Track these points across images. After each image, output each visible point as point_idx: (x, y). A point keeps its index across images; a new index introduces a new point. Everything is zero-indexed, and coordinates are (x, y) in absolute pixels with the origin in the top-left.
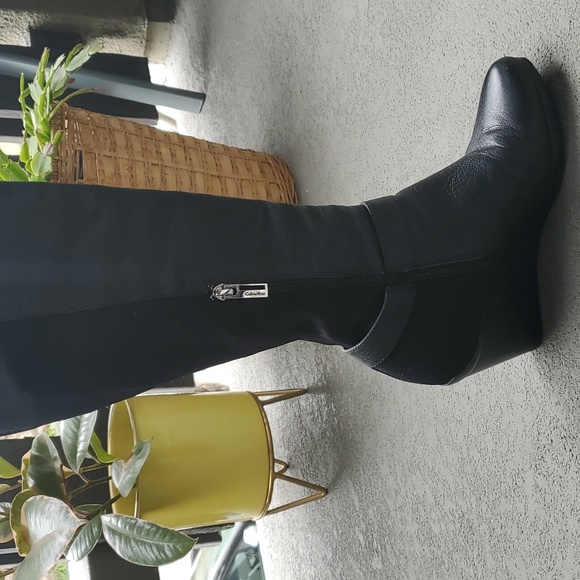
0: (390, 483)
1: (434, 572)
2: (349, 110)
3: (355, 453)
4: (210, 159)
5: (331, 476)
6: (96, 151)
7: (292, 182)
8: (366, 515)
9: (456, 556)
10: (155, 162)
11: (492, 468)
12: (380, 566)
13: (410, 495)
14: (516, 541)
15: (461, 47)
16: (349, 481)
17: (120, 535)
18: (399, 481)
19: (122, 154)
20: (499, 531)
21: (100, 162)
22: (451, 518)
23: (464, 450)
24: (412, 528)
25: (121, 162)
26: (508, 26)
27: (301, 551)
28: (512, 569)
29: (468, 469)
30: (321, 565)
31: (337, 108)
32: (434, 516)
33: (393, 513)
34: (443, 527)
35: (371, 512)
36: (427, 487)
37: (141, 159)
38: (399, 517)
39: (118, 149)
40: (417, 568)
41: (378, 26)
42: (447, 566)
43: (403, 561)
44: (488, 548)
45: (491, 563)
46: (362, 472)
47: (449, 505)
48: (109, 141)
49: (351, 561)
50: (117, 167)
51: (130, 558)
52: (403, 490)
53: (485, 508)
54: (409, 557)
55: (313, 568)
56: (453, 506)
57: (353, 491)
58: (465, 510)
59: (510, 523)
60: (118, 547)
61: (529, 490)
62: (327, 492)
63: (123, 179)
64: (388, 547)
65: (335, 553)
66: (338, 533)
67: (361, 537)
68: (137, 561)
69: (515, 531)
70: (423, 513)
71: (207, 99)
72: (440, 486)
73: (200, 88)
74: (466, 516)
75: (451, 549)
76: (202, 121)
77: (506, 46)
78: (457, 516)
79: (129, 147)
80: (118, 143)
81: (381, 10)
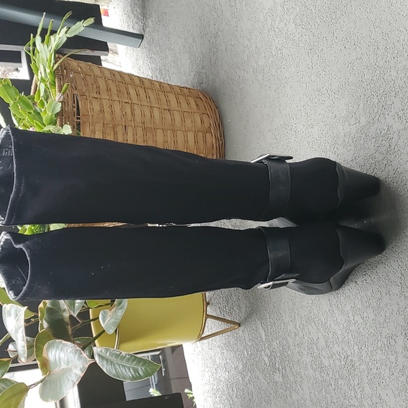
0: (291, 327)
1: (324, 390)
2: (266, 71)
3: (263, 304)
4: (162, 96)
5: (243, 315)
6: (87, 94)
7: (217, 111)
8: (270, 345)
9: (340, 382)
10: (127, 101)
11: (372, 330)
12: (281, 379)
13: (306, 337)
14: (388, 379)
15: (360, 45)
16: (259, 322)
17: (107, 360)
18: (298, 327)
19: (105, 96)
20: (375, 371)
21: (90, 102)
22: (338, 357)
23: (350, 315)
24: (307, 359)
25: (104, 101)
26: (398, 39)
27: (218, 361)
28: (384, 397)
29: (353, 328)
30: (233, 371)
31: (255, 67)
32: (324, 353)
33: (292, 347)
34: (332, 362)
35: (275, 343)
36: (320, 335)
37: (117, 99)
38: (297, 350)
39: (101, 92)
40: (310, 385)
41: (292, 17)
42: (333, 387)
43: (299, 379)
44: (366, 381)
45: (367, 389)
46: (268, 317)
47: (336, 348)
48: (95, 86)
49: (258, 373)
50: (102, 106)
51: (114, 375)
52: (301, 333)
53: (364, 355)
54: (304, 377)
55: (227, 373)
56: (340, 350)
57: (261, 328)
58: (349, 353)
59: (383, 367)
60: (106, 368)
61: (399, 349)
62: (239, 325)
63: (106, 114)
64: (288, 369)
65: (244, 366)
66: (248, 353)
67: (266, 359)
68: (119, 377)
69: (387, 373)
70: (316, 351)
71: (145, 39)
72: (331, 335)
73: (139, 30)
74: (350, 358)
75: (337, 376)
76: (140, 54)
77: (396, 52)
78: (343, 357)
79: (108, 90)
80: (101, 87)
81: (294, 6)
